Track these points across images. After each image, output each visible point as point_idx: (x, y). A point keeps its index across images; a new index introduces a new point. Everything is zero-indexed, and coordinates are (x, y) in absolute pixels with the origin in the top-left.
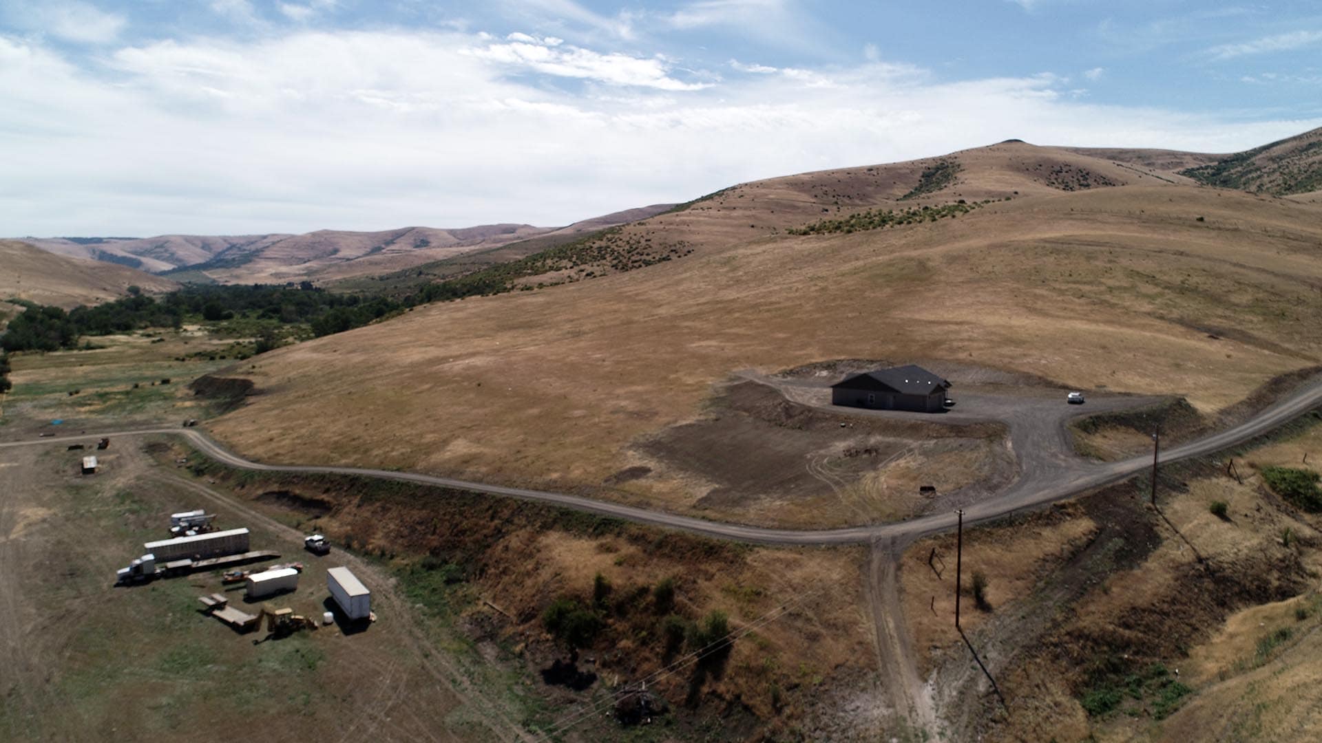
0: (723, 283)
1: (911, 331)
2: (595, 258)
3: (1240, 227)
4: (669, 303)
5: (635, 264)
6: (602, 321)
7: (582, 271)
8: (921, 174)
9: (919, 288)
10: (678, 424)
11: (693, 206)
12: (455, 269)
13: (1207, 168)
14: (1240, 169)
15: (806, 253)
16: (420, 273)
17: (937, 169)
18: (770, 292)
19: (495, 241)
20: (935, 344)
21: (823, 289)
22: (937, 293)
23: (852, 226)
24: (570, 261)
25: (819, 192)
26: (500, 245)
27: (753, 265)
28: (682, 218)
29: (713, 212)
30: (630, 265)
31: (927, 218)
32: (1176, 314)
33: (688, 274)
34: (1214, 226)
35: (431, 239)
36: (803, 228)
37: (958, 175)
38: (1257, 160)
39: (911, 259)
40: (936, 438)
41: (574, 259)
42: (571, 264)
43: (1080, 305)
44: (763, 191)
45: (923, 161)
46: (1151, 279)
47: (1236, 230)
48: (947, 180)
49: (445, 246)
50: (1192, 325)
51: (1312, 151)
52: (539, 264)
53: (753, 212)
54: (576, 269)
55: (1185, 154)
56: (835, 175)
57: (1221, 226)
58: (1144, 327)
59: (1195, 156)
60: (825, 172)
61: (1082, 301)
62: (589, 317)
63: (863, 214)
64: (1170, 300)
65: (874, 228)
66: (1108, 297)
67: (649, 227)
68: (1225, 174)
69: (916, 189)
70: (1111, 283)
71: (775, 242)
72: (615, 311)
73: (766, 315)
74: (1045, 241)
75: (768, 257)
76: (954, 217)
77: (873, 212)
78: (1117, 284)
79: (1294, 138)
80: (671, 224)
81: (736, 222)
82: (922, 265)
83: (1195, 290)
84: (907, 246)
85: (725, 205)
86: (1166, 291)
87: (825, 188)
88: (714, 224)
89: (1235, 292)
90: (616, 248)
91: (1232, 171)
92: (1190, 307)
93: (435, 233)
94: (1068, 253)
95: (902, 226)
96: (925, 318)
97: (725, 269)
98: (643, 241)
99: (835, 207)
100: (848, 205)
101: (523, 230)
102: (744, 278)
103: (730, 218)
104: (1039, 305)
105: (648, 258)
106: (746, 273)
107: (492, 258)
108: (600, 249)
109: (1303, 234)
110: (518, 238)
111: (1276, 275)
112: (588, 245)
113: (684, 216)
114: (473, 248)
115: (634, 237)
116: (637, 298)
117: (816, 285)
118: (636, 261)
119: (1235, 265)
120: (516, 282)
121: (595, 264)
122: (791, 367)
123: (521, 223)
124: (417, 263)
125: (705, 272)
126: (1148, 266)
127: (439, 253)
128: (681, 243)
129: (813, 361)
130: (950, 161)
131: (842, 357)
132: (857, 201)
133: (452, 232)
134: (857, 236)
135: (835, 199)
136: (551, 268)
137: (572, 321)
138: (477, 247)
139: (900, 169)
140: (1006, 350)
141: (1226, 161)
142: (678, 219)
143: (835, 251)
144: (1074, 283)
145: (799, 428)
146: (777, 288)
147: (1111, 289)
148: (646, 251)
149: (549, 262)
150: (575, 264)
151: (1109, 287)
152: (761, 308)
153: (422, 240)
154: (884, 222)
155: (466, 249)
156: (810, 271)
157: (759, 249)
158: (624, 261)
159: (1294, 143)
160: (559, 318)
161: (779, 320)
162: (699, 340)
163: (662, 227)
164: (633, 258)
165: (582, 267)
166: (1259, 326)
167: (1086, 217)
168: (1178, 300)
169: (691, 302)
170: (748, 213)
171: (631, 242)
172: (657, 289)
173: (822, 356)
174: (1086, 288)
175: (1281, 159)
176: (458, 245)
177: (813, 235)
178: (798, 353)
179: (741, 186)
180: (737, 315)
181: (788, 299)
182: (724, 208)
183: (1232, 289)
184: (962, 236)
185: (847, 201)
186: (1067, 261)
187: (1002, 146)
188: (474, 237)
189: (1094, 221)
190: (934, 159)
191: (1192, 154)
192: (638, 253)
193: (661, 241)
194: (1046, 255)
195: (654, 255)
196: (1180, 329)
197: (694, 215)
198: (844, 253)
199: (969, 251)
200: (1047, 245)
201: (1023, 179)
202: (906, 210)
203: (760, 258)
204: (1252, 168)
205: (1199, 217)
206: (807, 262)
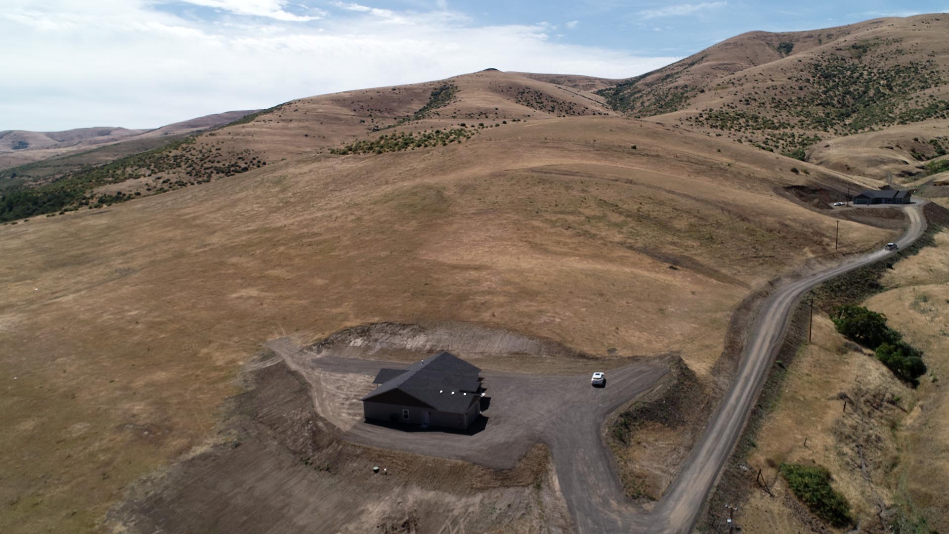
0: (274, 205)
1: (437, 280)
2: (171, 166)
3: (661, 154)
4: (222, 229)
5: (207, 171)
6: (155, 253)
7: (159, 178)
8: (430, 93)
9: (439, 221)
10: (192, 454)
11: (257, 119)
12: (48, 171)
13: (610, 89)
14: (629, 91)
15: (345, 173)
16: (14, 175)
17: (442, 89)
18: (313, 220)
19: (91, 143)
20: (462, 298)
21: (359, 219)
22: (455, 226)
23: (382, 147)
24: (149, 169)
25: (357, 107)
26: (94, 147)
27: (301, 185)
28: (248, 129)
29: (273, 124)
30: (203, 172)
31: (440, 143)
32: (640, 244)
33: (244, 194)
34: (643, 153)
35: (29, 141)
36: (343, 147)
37: (457, 95)
38: (639, 85)
39: (430, 188)
40: (482, 490)
41: (152, 167)
42: (149, 172)
43: (570, 237)
44: (313, 106)
45: (431, 83)
46: (615, 208)
47: (658, 156)
48: (449, 99)
49: (43, 148)
50: (654, 254)
51: (669, 80)
52: (119, 172)
53: (306, 124)
54: (154, 176)
55: (596, 79)
56: (368, 93)
57: (649, 153)
58: (622, 261)
59: (603, 81)
60: (361, 91)
61: (568, 233)
62: (142, 248)
63: (390, 135)
64: (632, 228)
65: (399, 150)
66: (587, 227)
67: (219, 137)
68: (621, 94)
69: (428, 105)
70: (587, 212)
71: (320, 161)
72: (170, 240)
73: (308, 250)
74: (532, 170)
75: (314, 177)
76: (460, 142)
77: (398, 134)
78: (593, 213)
79: (658, 71)
80: (238, 135)
81: (292, 132)
82: (439, 193)
83: (648, 217)
84: (425, 170)
85: (283, 117)
86: (629, 219)
87: (362, 104)
88: (275, 135)
89: (675, 218)
90: (190, 157)
91: (625, 92)
92: (648, 235)
93: (34, 136)
94: (551, 183)
95: (421, 148)
96: (446, 261)
97: (277, 189)
98: (214, 150)
99: (370, 119)
100: (380, 117)
101: (117, 132)
102: (292, 200)
103: (288, 129)
104: (538, 239)
105: (218, 165)
106: (294, 194)
107: (84, 160)
108: (176, 157)
109: (700, 158)
110: (113, 140)
111: (697, 200)
112: (165, 153)
113: (250, 127)
114: (70, 149)
115: (206, 147)
116: (194, 223)
117: (352, 214)
118: (208, 168)
119: (669, 192)
120: (95, 190)
121: (171, 172)
122: (327, 334)
123: (116, 126)
124: (14, 164)
125: (259, 192)
126: (610, 195)
127: (35, 154)
128: (247, 151)
129: (348, 324)
130: (450, 83)
131: (376, 319)
132: (386, 114)
133: (50, 135)
134: (386, 157)
135: (369, 113)
136: (131, 176)
137: (124, 254)
138: (74, 149)
139: (415, 89)
140: (523, 306)
141: (620, 85)
142: (244, 130)
143: (369, 172)
144: (561, 213)
145: (328, 469)
146: (319, 214)
147: (589, 219)
148: (217, 159)
149: (129, 170)
150: (153, 172)
151: (587, 217)
152: (304, 241)
153: (20, 143)
154: (406, 145)
155: (63, 150)
156: (348, 195)
157: (306, 168)
158: (198, 168)
159: (659, 75)
160: (111, 251)
161: (319, 257)
162: (242, 286)
163: (230, 137)
164: (205, 165)
165: (159, 175)
166: (699, 251)
167: (557, 145)
168: (639, 228)
169: (243, 228)
170: (302, 124)
171: (204, 151)
172: (214, 212)
173: (357, 317)
174: (570, 218)
175: (652, 85)
176: (56, 146)
177: (351, 155)
178: (335, 311)
179: (295, 102)
180: (282, 249)
181: (329, 230)
182: (283, 120)
183: (672, 215)
184: (468, 162)
185: (379, 114)
186: (552, 191)
187: (484, 73)
188: (72, 139)
189: (563, 149)
190: (439, 82)
191: (600, 79)
192: (209, 161)
193: (230, 150)
194: (534, 185)
195: (223, 162)
196: (647, 260)
197: (257, 127)
198: (377, 175)
199: (475, 180)
200: (534, 174)
201: (500, 98)
202: (423, 133)
203: (307, 178)
204: (636, 90)
205: (633, 145)
206: (346, 183)
